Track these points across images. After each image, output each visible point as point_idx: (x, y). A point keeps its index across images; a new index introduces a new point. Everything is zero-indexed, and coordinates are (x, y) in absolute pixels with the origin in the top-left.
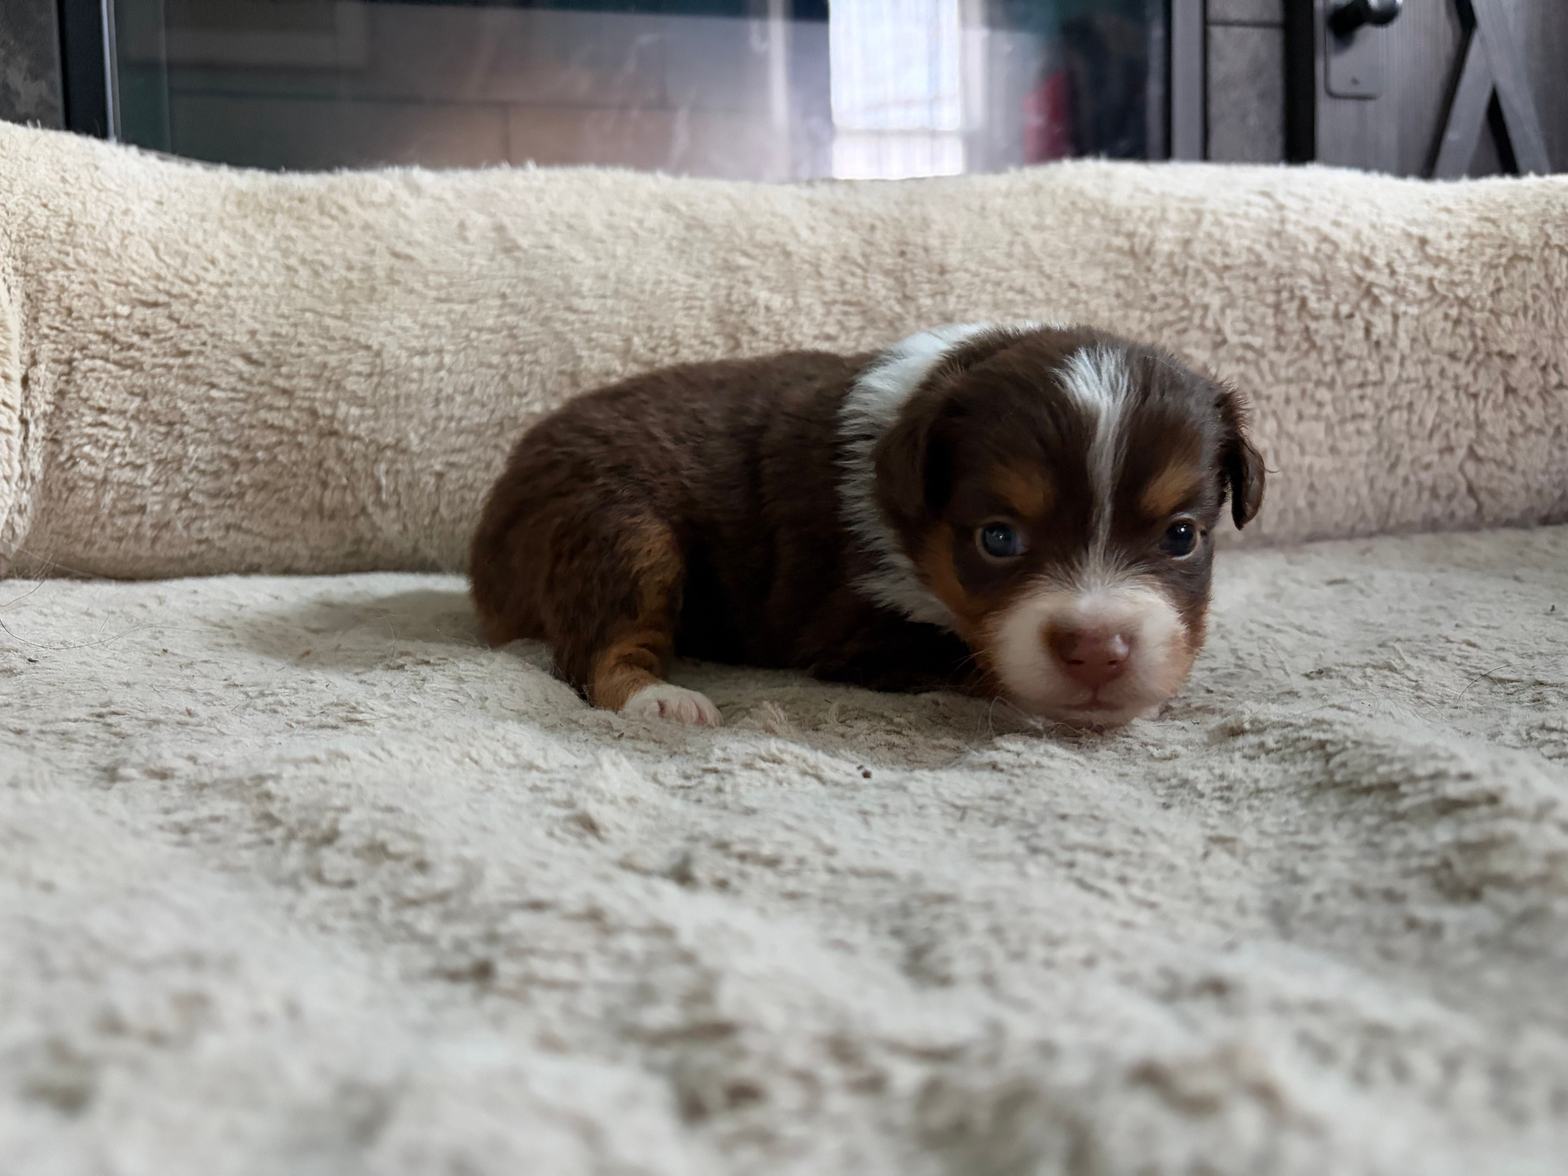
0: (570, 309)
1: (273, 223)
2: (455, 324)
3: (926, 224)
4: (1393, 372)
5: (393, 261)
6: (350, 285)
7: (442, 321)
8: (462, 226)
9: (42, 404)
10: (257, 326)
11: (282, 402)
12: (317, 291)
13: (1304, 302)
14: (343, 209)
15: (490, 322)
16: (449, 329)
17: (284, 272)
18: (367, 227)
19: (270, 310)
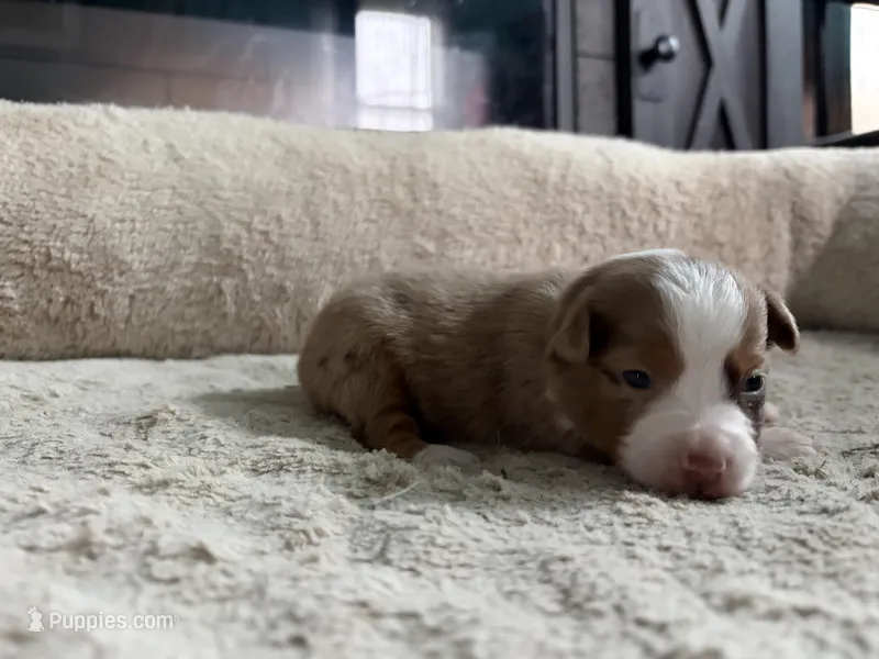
0: (216, 197)
1: (18, 135)
2: (143, 204)
3: (423, 158)
5: (99, 162)
6: (71, 176)
7: (134, 201)
8: (145, 143)
10: (8, 200)
11: (25, 248)
12: (49, 179)
14: (65, 128)
15: (166, 203)
16: (139, 207)
17: (25, 165)
18: (81, 140)
19: (17, 189)
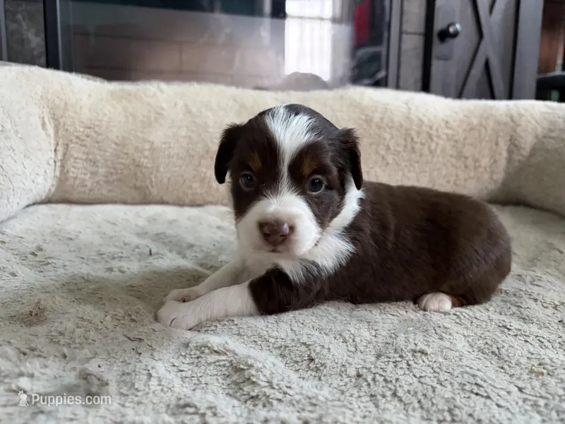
0: (207, 132)
4: (435, 159)
5: (156, 115)
6: (144, 122)
9: (60, 156)
10: (119, 135)
11: (126, 156)
12: (135, 124)
13: (412, 139)
15: (184, 135)
16: (172, 137)
